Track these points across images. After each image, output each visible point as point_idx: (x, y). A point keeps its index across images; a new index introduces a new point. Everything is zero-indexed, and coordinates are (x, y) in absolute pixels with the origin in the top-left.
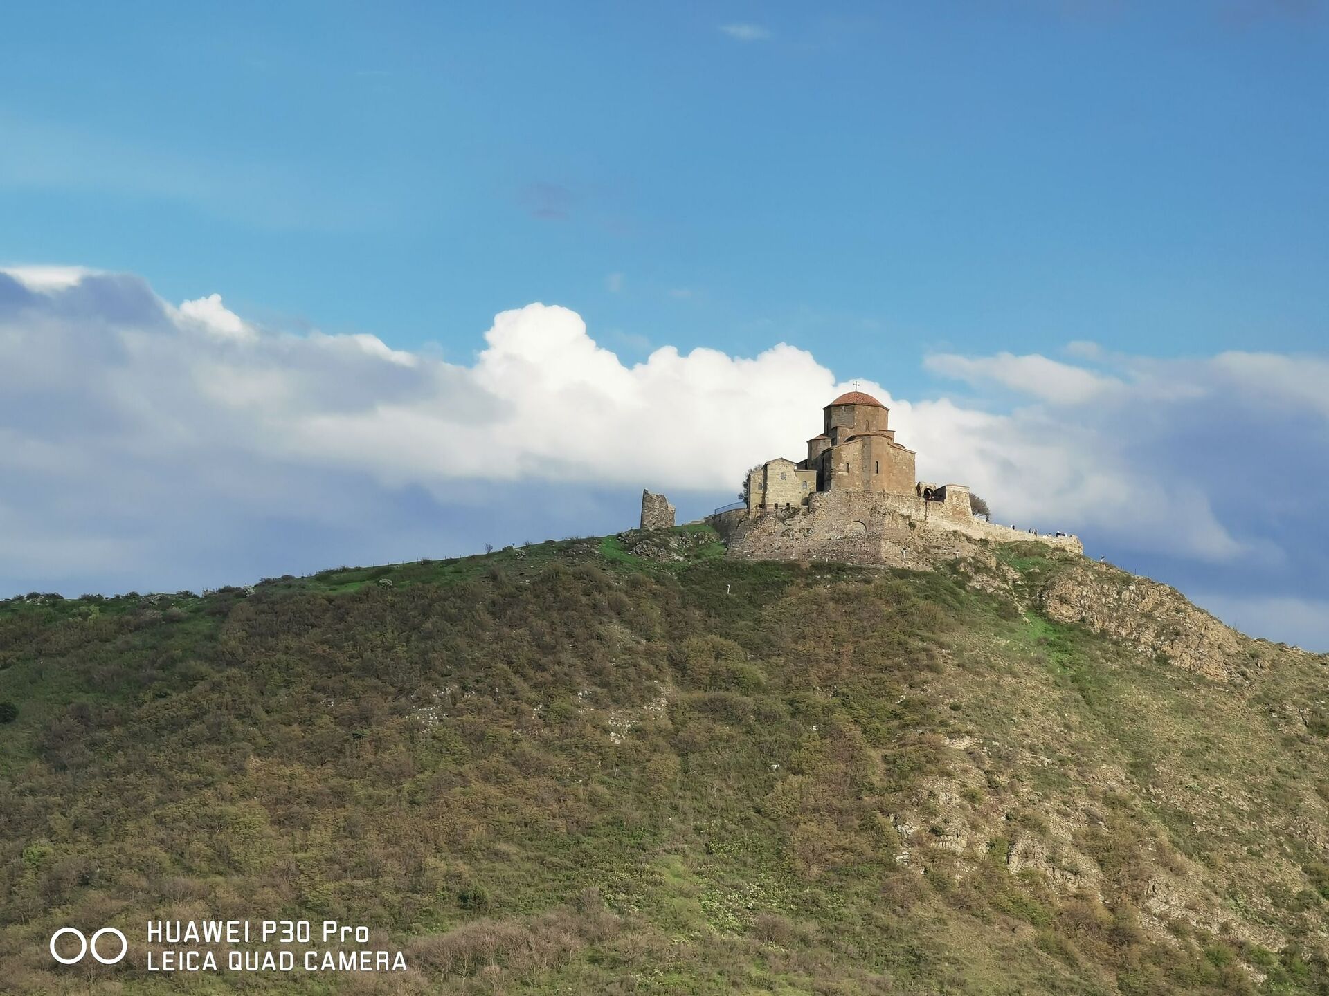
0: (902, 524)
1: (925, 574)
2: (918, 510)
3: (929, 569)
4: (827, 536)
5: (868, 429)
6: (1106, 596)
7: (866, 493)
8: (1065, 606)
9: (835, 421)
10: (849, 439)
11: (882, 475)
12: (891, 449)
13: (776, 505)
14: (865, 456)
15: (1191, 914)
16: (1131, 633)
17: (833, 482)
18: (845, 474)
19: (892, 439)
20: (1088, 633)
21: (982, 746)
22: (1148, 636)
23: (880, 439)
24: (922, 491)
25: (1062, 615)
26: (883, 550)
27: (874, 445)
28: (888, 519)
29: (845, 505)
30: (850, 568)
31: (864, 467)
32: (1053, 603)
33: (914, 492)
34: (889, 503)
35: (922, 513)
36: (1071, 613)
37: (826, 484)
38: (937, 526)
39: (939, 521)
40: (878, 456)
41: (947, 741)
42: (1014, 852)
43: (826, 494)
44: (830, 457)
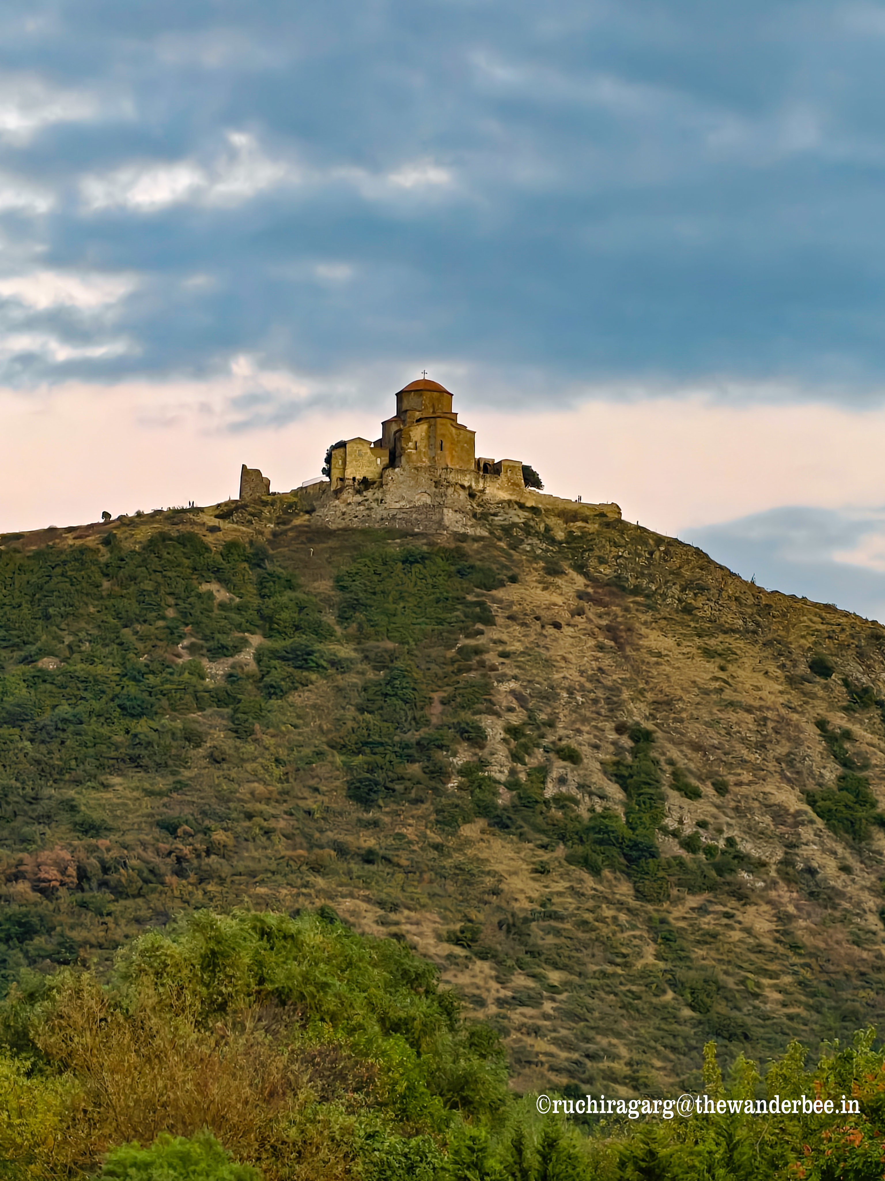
0: (463, 495)
1: (481, 538)
2: (477, 482)
3: (486, 534)
4: (398, 505)
5: (434, 412)
6: (640, 556)
7: (432, 468)
8: (603, 566)
9: (405, 406)
10: (418, 421)
11: (446, 452)
12: (454, 430)
13: (354, 479)
14: (431, 435)
15: (701, 831)
16: (660, 588)
17: (403, 459)
18: (414, 451)
19: (455, 420)
20: (624, 589)
21: (525, 687)
22: (675, 590)
23: (444, 421)
24: (482, 465)
25: (601, 572)
26: (446, 518)
27: (439, 426)
28: (450, 491)
29: (413, 479)
30: (417, 534)
31: (430, 446)
32: (593, 562)
33: (473, 467)
34: (452, 477)
35: (481, 485)
36: (608, 571)
37: (397, 460)
38: (494, 496)
39: (496, 491)
40: (443, 435)
41: (495, 684)
42: (549, 780)
43: (397, 470)
44: (401, 436)
